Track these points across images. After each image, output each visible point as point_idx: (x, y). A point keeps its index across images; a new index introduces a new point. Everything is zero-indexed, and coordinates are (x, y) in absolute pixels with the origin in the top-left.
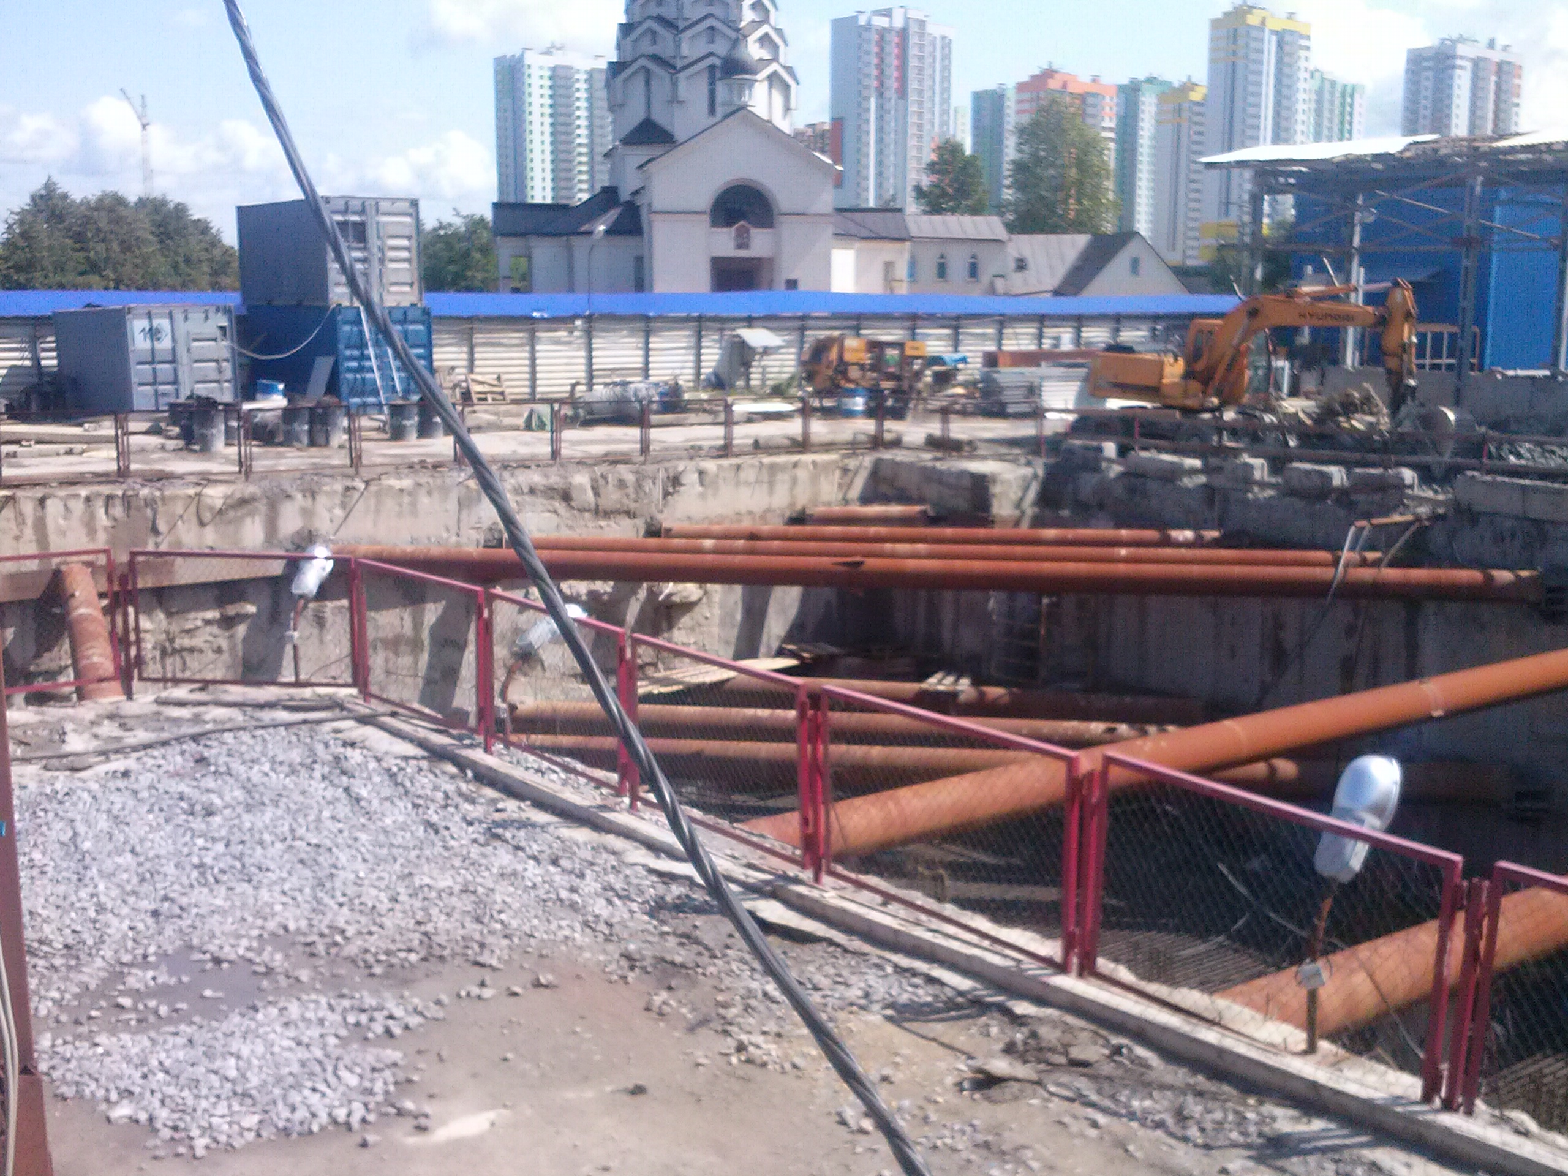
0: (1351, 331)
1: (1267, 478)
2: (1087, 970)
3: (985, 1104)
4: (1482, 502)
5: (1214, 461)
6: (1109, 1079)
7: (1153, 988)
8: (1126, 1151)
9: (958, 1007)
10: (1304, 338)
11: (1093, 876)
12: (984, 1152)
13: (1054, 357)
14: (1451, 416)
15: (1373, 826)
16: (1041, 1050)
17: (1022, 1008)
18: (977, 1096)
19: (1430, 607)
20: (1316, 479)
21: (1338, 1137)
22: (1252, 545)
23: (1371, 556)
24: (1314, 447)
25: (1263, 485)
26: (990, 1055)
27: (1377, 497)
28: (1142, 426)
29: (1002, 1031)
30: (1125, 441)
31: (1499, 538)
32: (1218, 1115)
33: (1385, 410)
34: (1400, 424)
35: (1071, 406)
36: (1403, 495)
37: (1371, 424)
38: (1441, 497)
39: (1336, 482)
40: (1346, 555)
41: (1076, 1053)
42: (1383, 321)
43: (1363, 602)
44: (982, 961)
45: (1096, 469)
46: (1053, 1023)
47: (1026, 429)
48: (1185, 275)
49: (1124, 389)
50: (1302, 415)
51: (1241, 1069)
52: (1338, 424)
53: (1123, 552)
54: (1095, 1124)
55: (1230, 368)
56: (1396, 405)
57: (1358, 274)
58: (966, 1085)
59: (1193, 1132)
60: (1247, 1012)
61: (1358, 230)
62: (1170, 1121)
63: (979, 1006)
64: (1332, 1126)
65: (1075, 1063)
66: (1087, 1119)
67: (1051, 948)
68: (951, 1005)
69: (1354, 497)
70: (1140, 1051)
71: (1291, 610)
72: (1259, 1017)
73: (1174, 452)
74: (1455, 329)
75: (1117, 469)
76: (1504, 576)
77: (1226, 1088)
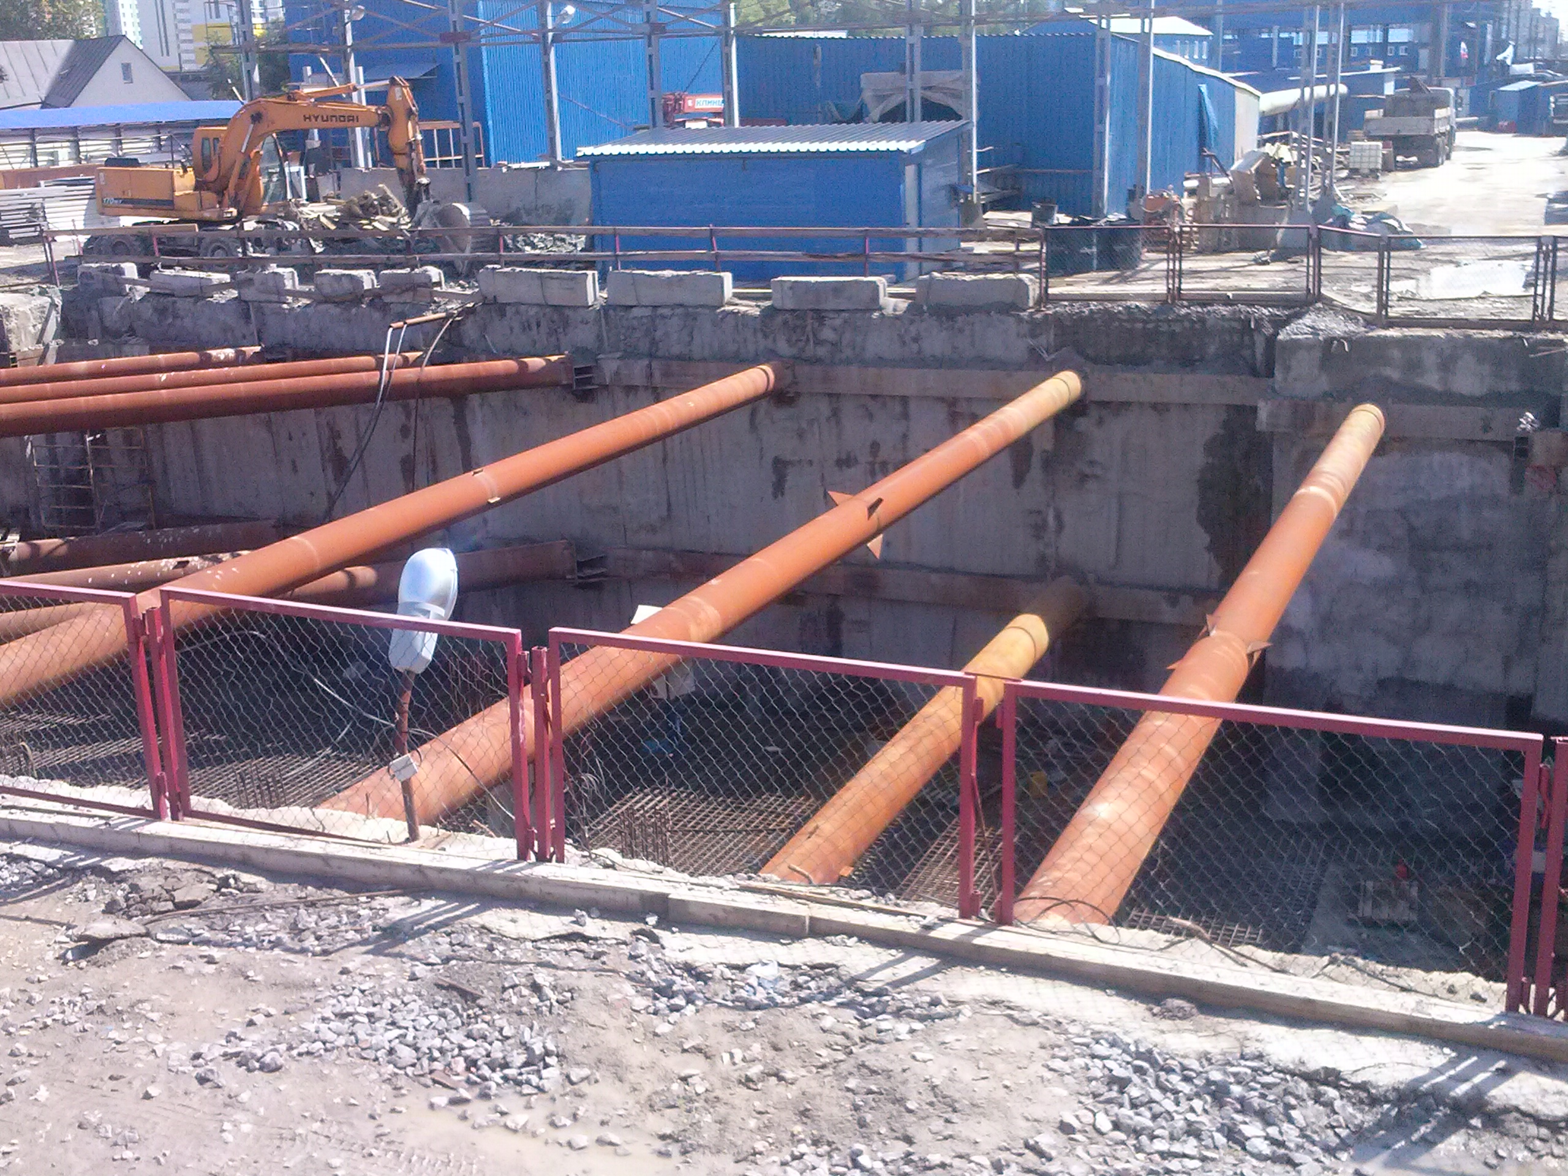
0: (358, 130)
1: (298, 287)
2: (181, 810)
3: (94, 969)
4: (505, 292)
5: (242, 274)
6: (220, 912)
7: (250, 814)
8: (247, 977)
9: (49, 879)
10: (315, 142)
11: (171, 716)
12: (99, 1018)
13: (54, 175)
14: (466, 211)
15: (438, 615)
16: (144, 901)
17: (117, 864)
18: (83, 964)
19: (475, 399)
20: (347, 285)
21: (446, 912)
22: (295, 358)
23: (412, 355)
24: (340, 251)
25: (297, 295)
26: (92, 918)
27: (408, 297)
28: (160, 242)
29: (100, 892)
30: (146, 260)
31: (526, 327)
32: (333, 920)
33: (404, 210)
34: (419, 223)
35: (80, 226)
36: (432, 294)
37: (393, 224)
38: (468, 292)
39: (367, 286)
40: (387, 357)
41: (180, 896)
42: (387, 120)
43: (412, 402)
44: (67, 826)
45: (121, 293)
46: (154, 872)
47: (35, 255)
48: (181, 79)
49: (135, 205)
50: (323, 220)
51: (349, 870)
52: (361, 226)
53: (164, 377)
54: (211, 961)
55: (242, 176)
56: (412, 202)
57: (357, 73)
58: (69, 955)
59: (310, 942)
60: (349, 815)
61: (349, 26)
62: (286, 938)
63: (73, 873)
64: (442, 902)
65: (180, 906)
66: (201, 957)
67: (142, 798)
68: (41, 879)
69: (387, 299)
70: (246, 878)
71: (344, 416)
72: (361, 817)
73: (200, 268)
74: (457, 126)
75: (142, 290)
76: (535, 363)
77: (337, 892)
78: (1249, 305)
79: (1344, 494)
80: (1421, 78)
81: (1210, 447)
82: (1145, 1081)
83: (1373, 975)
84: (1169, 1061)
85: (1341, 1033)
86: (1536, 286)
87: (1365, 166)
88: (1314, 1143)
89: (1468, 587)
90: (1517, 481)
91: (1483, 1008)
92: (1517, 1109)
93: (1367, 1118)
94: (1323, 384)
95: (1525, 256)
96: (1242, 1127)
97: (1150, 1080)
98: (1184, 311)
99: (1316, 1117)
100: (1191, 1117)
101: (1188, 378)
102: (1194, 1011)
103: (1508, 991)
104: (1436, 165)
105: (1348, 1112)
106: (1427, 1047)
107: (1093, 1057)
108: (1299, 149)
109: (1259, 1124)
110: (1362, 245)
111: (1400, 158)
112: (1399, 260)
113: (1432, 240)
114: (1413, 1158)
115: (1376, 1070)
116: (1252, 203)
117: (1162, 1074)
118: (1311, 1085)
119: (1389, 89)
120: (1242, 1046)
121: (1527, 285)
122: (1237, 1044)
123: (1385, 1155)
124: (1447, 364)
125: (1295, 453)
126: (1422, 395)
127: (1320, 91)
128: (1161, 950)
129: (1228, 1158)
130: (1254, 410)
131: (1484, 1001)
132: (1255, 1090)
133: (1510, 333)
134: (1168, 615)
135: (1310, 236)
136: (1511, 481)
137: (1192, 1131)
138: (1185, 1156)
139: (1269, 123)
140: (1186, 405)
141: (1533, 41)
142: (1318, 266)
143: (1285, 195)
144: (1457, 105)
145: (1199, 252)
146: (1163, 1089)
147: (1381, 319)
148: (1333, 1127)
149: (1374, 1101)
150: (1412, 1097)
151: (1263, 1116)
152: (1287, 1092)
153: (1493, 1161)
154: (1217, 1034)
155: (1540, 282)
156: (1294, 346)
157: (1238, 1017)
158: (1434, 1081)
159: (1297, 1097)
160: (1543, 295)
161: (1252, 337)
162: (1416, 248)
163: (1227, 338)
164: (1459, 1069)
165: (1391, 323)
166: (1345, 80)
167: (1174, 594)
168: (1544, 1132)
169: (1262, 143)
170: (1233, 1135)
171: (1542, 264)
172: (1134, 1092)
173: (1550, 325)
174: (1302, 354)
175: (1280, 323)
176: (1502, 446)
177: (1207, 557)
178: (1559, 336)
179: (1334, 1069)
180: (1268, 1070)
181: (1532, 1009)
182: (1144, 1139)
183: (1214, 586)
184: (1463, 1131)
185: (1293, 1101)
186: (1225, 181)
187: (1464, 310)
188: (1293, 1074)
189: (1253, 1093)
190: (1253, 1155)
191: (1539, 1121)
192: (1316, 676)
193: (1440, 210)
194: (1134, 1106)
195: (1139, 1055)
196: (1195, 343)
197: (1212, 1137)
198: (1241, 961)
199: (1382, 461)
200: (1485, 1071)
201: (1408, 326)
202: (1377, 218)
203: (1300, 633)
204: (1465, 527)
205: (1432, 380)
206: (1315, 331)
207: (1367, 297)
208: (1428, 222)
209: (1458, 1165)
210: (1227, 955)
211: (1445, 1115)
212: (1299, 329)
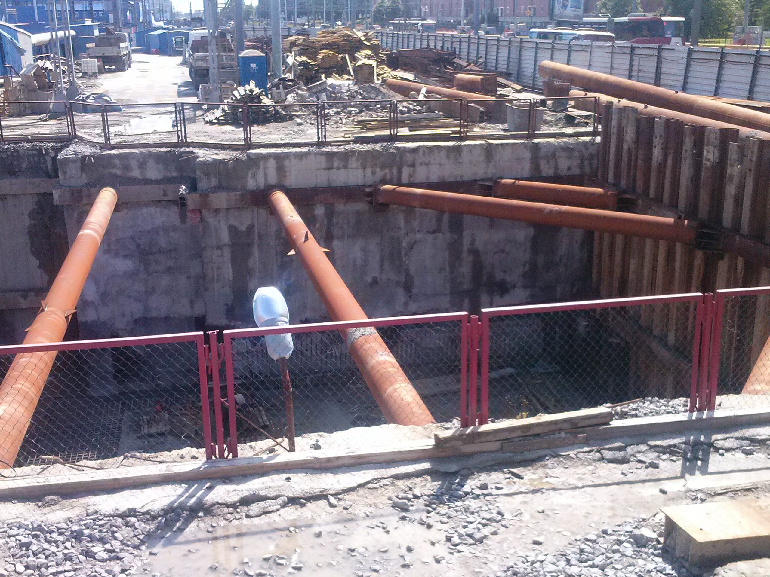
78: (40, 142)
79: (102, 232)
80: (111, 28)
81: (32, 215)
82: (39, 541)
83: (145, 459)
84: (51, 528)
85: (134, 491)
86: (177, 126)
87: (90, 71)
88: (128, 546)
89: (169, 270)
90: (183, 217)
91: (197, 461)
92: (218, 503)
93: (151, 527)
94: (84, 179)
95: (171, 113)
96: (92, 549)
97: (42, 540)
98: (6, 147)
99: (127, 533)
100: (66, 551)
101: (14, 181)
102: (60, 499)
103: (206, 451)
104: (124, 70)
105: (143, 527)
106: (174, 486)
107: (9, 536)
108: (55, 63)
109: (101, 545)
110: (94, 110)
111: (107, 67)
112: (112, 117)
113: (128, 106)
114: (176, 538)
115: (153, 503)
116: (34, 90)
117: (48, 535)
118: (123, 519)
119: (96, 33)
120: (87, 510)
121: (174, 126)
122: (84, 510)
123: (163, 541)
124: (142, 165)
125: (75, 215)
126: (134, 181)
127: (61, 34)
128: (38, 474)
129: (87, 567)
130: (51, 194)
131: (197, 458)
132: (96, 529)
133: (169, 149)
134: (23, 304)
135: (66, 106)
136: (180, 218)
137: (68, 558)
138: (66, 571)
139: (38, 49)
140: (15, 195)
141: (162, 11)
142: (73, 121)
143: (51, 86)
144: (130, 41)
145: (11, 116)
146: (49, 542)
147: (107, 146)
148: (136, 536)
149: (154, 518)
150: (171, 511)
151: (102, 541)
152: (112, 526)
153: (211, 529)
154: (73, 508)
155: (179, 125)
156: (66, 161)
157: (82, 497)
158: (179, 501)
159: (117, 527)
160: (181, 130)
161: (44, 159)
162: (120, 110)
163: (32, 159)
164: (190, 492)
165: (113, 147)
166: (72, 28)
167: (25, 293)
168: (231, 509)
169: (36, 60)
170: (88, 554)
171: (178, 116)
172: (34, 548)
173: (186, 144)
174: (71, 165)
175: (58, 150)
176: (173, 202)
177: (39, 271)
178: (191, 149)
179: (133, 508)
180: (101, 518)
181: (218, 457)
182: (43, 569)
183: (45, 285)
184: (196, 520)
185: (115, 529)
186: (20, 79)
187: (147, 139)
188: (113, 516)
189: (95, 531)
190: (99, 561)
191: (228, 506)
192: (104, 323)
193: (129, 92)
194: (35, 554)
195: (34, 529)
196: (15, 163)
197: (78, 558)
198: (80, 469)
199: (118, 214)
200: (202, 489)
201: (122, 148)
202: (100, 96)
203: (93, 303)
204: (162, 242)
205: (136, 173)
206: (76, 153)
207: (99, 135)
208: (124, 97)
209: (196, 536)
210: (73, 468)
211: (187, 515)
212: (68, 152)
